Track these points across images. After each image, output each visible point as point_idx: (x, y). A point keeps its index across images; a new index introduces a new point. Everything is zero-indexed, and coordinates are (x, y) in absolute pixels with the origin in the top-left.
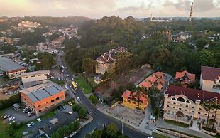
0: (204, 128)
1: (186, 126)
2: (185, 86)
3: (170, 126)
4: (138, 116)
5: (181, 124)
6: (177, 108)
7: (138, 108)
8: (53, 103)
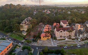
0: (69, 38)
1: (64, 39)
2: (58, 27)
3: (60, 41)
4: (49, 42)
5: (63, 40)
6: (60, 35)
7: (48, 39)
8: (8, 50)
